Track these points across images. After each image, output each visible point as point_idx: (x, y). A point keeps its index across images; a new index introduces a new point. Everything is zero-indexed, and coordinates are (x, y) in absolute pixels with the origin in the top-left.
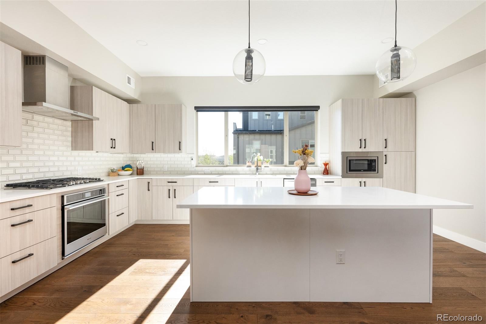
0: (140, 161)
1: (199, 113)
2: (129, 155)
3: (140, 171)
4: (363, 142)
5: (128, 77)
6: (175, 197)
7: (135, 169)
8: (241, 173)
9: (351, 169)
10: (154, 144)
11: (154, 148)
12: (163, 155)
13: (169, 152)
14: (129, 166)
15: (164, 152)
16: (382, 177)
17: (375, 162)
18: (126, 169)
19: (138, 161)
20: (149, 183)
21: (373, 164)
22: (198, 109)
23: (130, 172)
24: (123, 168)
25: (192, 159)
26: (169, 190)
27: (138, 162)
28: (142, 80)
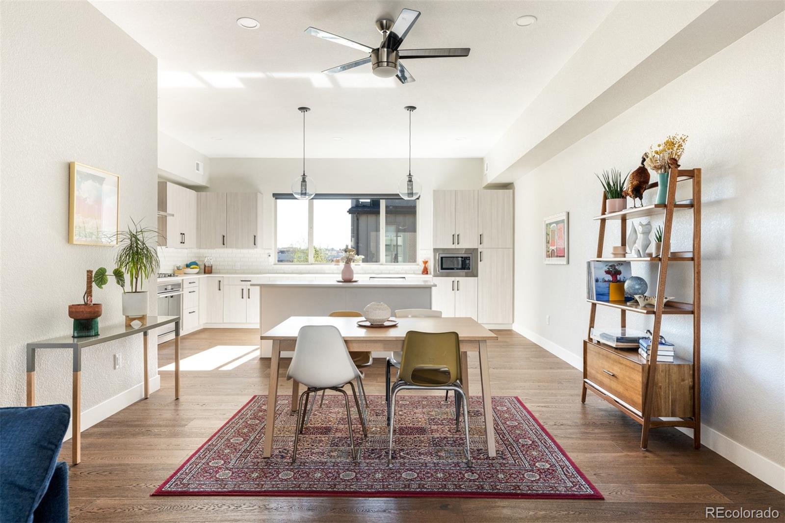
0: (209, 258)
1: (279, 201)
2: (195, 250)
3: (208, 270)
4: (456, 238)
5: (197, 163)
6: (249, 298)
7: (203, 267)
8: (327, 271)
9: (444, 267)
10: (225, 238)
11: (225, 243)
12: (235, 250)
13: (243, 248)
14: (195, 263)
15: (237, 248)
16: (476, 275)
17: (469, 260)
18: (192, 267)
19: (206, 257)
20: (220, 281)
21: (467, 262)
22: (277, 196)
23: (197, 270)
24: (188, 266)
25: (270, 256)
26: (243, 289)
27: (206, 259)
28: (212, 161)
